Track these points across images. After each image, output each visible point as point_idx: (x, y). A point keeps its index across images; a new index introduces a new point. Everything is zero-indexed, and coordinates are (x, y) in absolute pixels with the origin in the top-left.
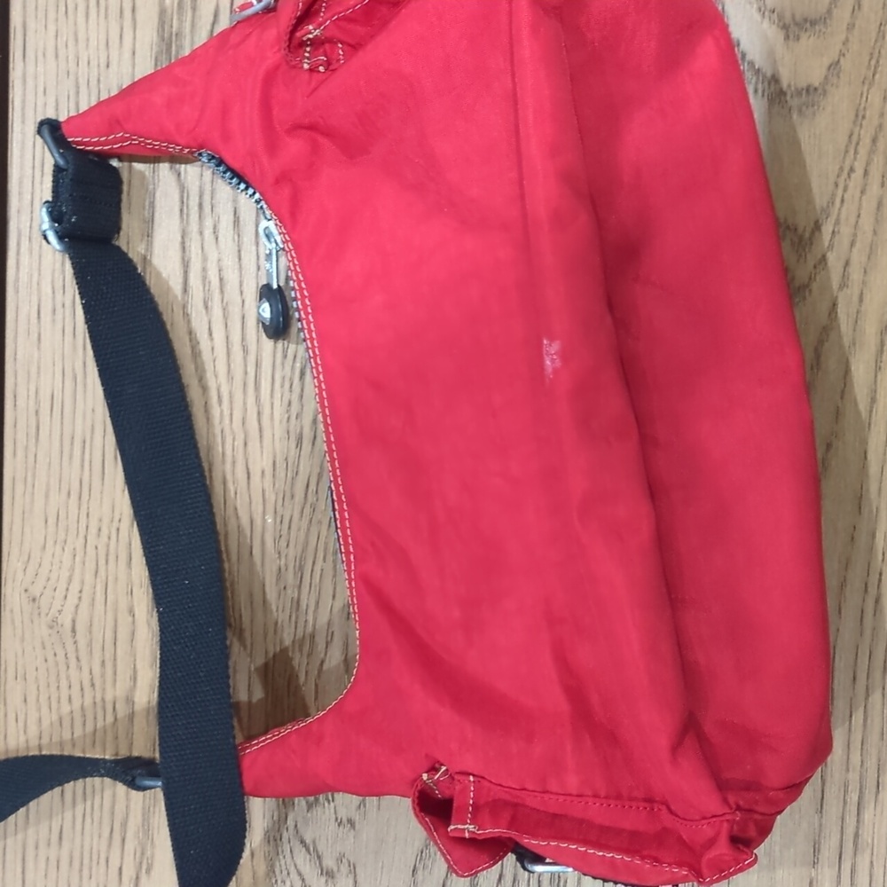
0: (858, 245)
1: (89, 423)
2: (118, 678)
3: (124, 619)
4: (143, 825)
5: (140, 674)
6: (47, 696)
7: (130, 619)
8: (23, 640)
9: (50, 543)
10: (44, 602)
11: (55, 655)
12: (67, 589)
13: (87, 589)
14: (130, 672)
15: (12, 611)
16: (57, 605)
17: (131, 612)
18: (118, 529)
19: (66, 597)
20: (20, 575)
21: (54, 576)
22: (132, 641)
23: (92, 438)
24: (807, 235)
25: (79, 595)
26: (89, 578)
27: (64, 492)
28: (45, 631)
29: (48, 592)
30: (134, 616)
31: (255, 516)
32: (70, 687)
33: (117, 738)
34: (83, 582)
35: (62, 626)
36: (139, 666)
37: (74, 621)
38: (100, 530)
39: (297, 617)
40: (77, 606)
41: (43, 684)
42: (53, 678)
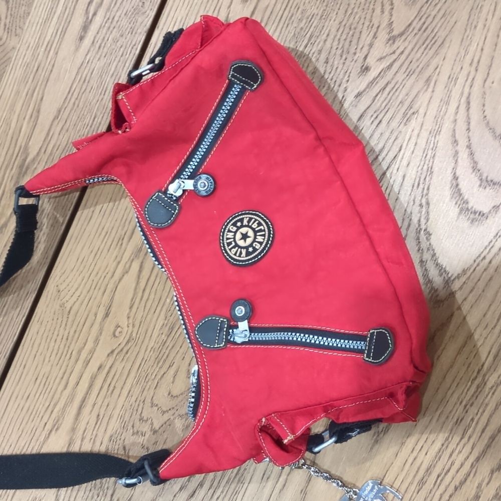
0: (473, 293)
1: (112, 225)
2: (78, 341)
3: (91, 317)
4: (63, 409)
5: (88, 343)
6: (47, 335)
7: (94, 318)
8: (47, 306)
9: (75, 270)
10: (63, 294)
11: (58, 319)
12: (74, 293)
13: (82, 296)
14: (84, 341)
15: (48, 292)
16: (67, 298)
17: (96, 315)
18: (105, 277)
19: (72, 296)
20: (57, 278)
21: (71, 285)
22: (91, 327)
23: (111, 232)
24: (452, 279)
25: (78, 297)
26: (85, 292)
27: (91, 249)
28: (58, 307)
29: (66, 291)
30: (96, 317)
31: (163, 297)
32: (58, 335)
33: (68, 366)
34: (81, 293)
35: (66, 308)
36: (89, 340)
37: (71, 308)
38: (98, 273)
39: (162, 349)
40: (75, 302)
41: (48, 328)
42: (52, 329)
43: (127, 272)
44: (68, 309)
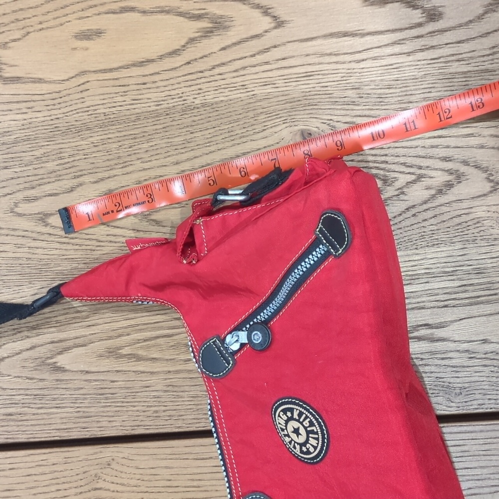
44: (98, 486)
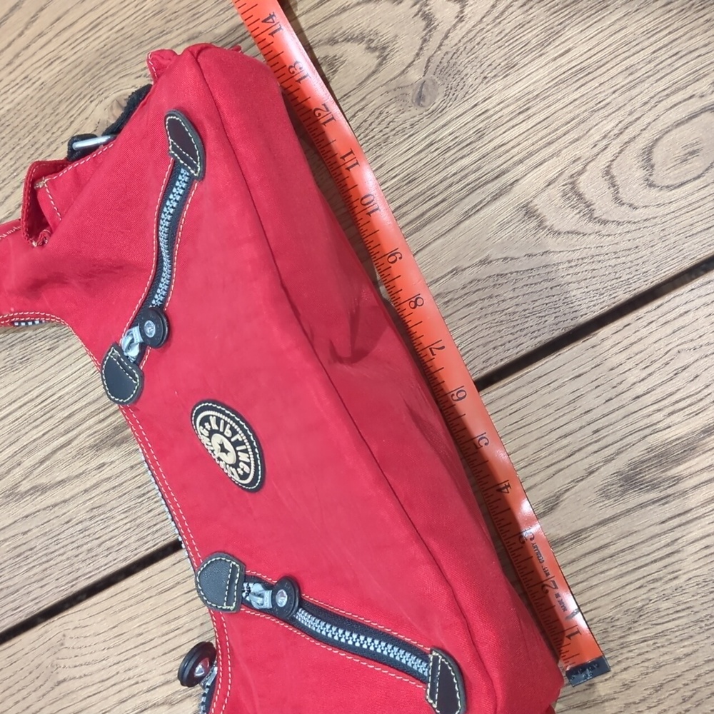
6: (10, 685)
9: (102, 637)
10: (64, 653)
11: (38, 678)
12: (81, 665)
13: (87, 680)
15: (46, 632)
16: (69, 663)
18: (137, 683)
19: (76, 666)
20: (71, 626)
21: (84, 651)
25: (82, 675)
26: (97, 678)
28: (47, 663)
29: (73, 652)
32: (24, 699)
34: (91, 674)
35: (58, 673)
37: (64, 680)
38: (130, 670)
40: (74, 678)
41: (16, 678)
42: (22, 683)
43: (171, 704)
44: (61, 677)
